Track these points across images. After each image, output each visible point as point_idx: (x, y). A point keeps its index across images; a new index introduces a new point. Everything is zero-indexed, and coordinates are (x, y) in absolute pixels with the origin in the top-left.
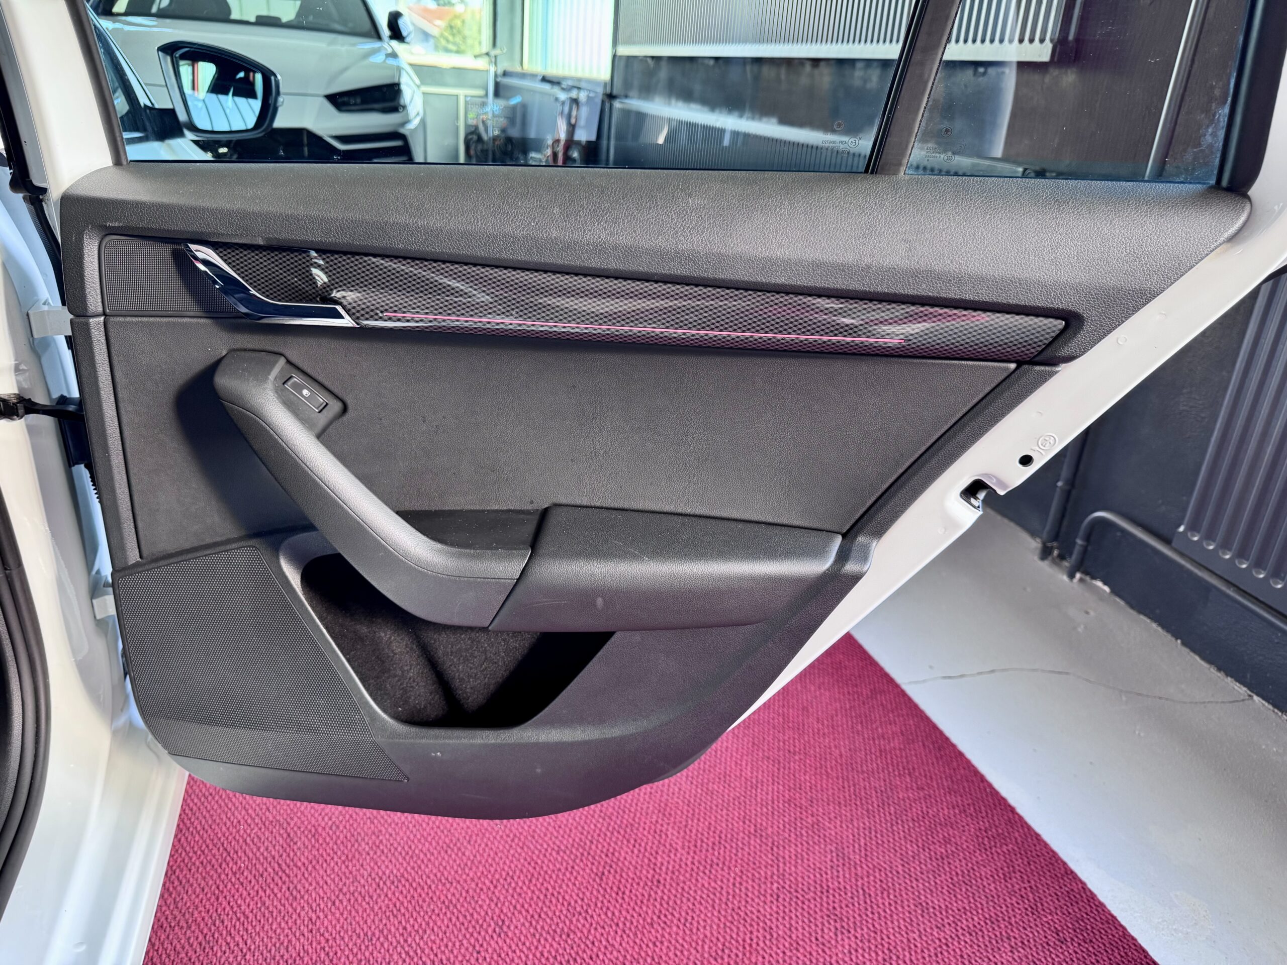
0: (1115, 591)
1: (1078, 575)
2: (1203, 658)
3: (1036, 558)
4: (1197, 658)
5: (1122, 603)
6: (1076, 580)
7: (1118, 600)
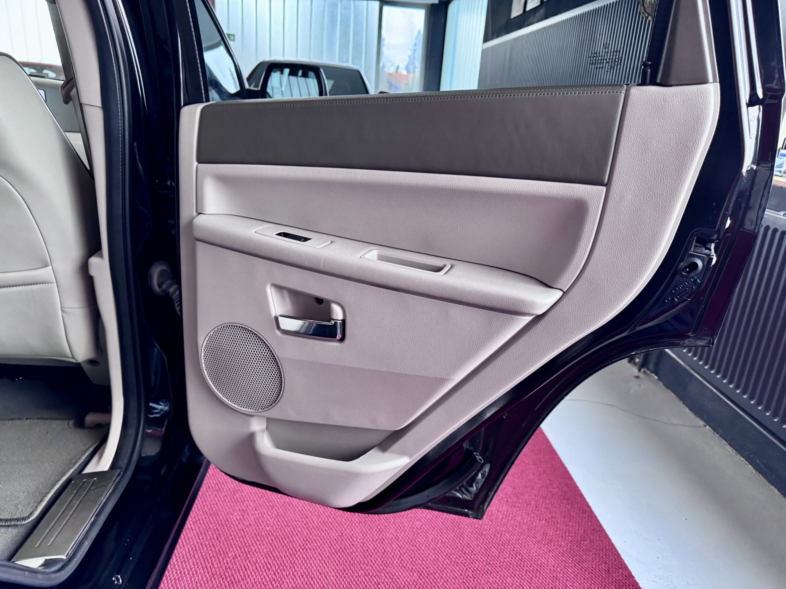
0: (659, 379)
1: (643, 370)
2: (690, 409)
4: (687, 409)
6: (642, 373)
7: (660, 382)
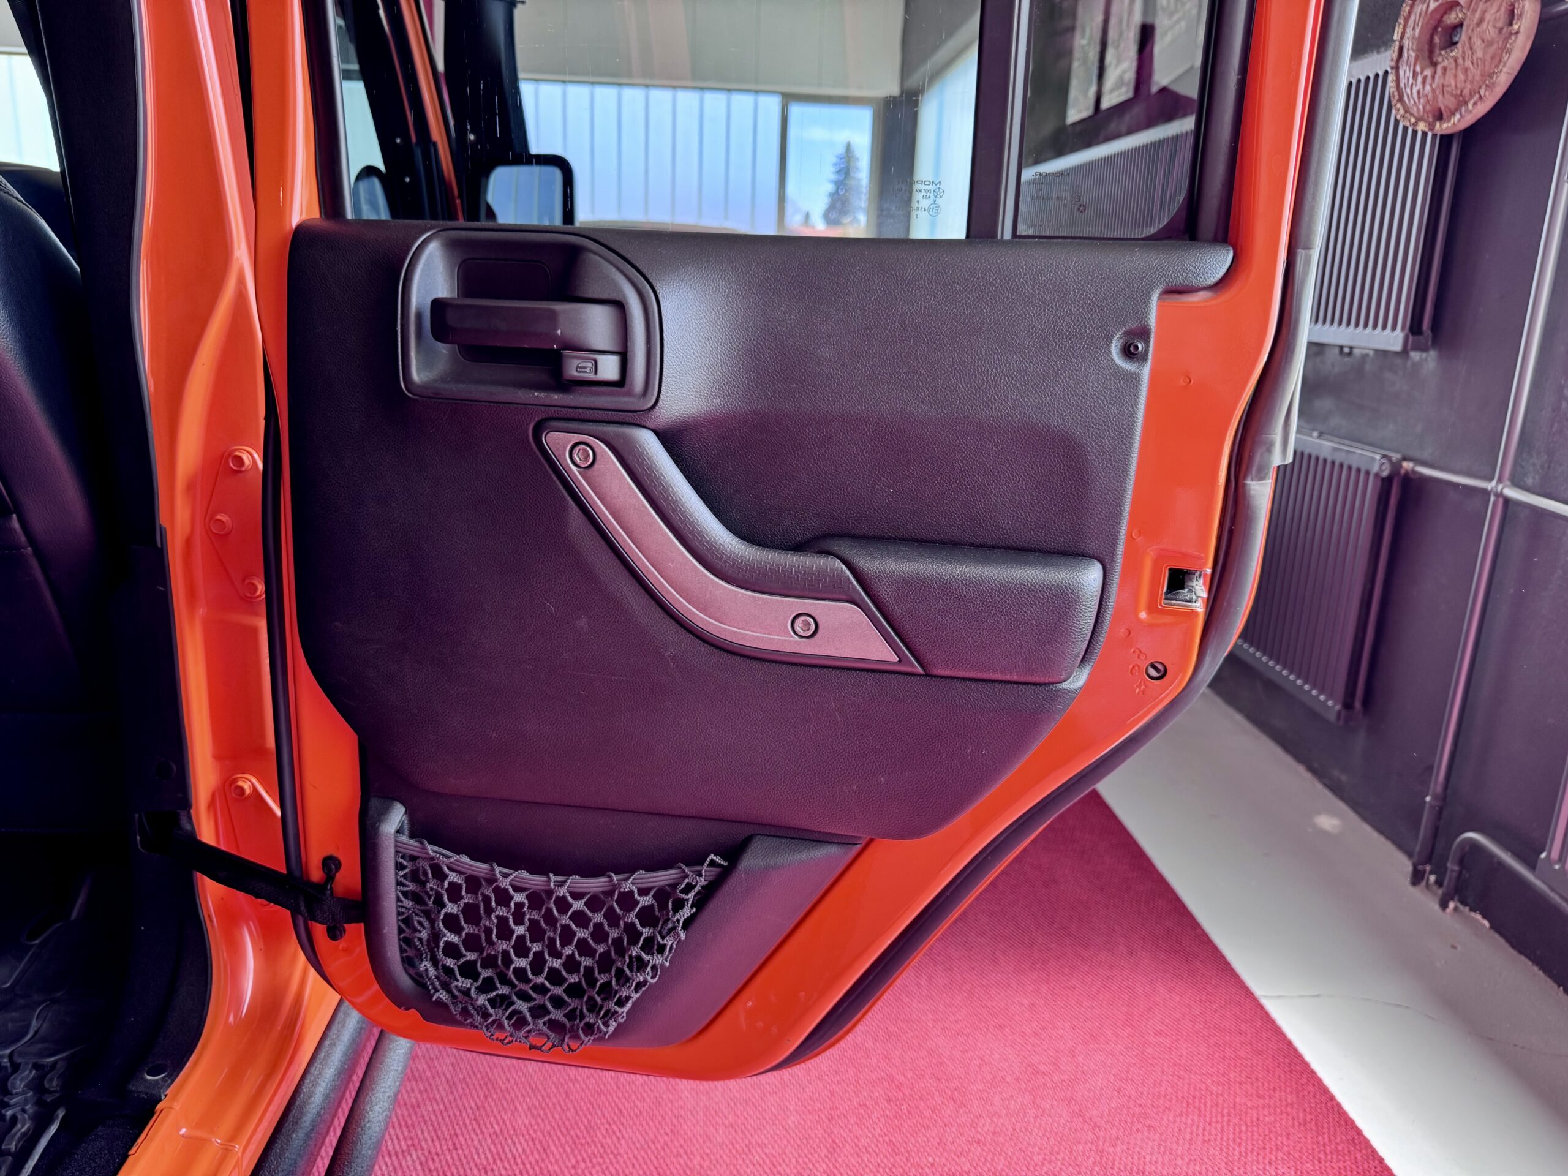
0: (1492, 926)
1: (1452, 905)
3: (1406, 880)
5: (1502, 941)
6: (1448, 910)
7: (1497, 936)
